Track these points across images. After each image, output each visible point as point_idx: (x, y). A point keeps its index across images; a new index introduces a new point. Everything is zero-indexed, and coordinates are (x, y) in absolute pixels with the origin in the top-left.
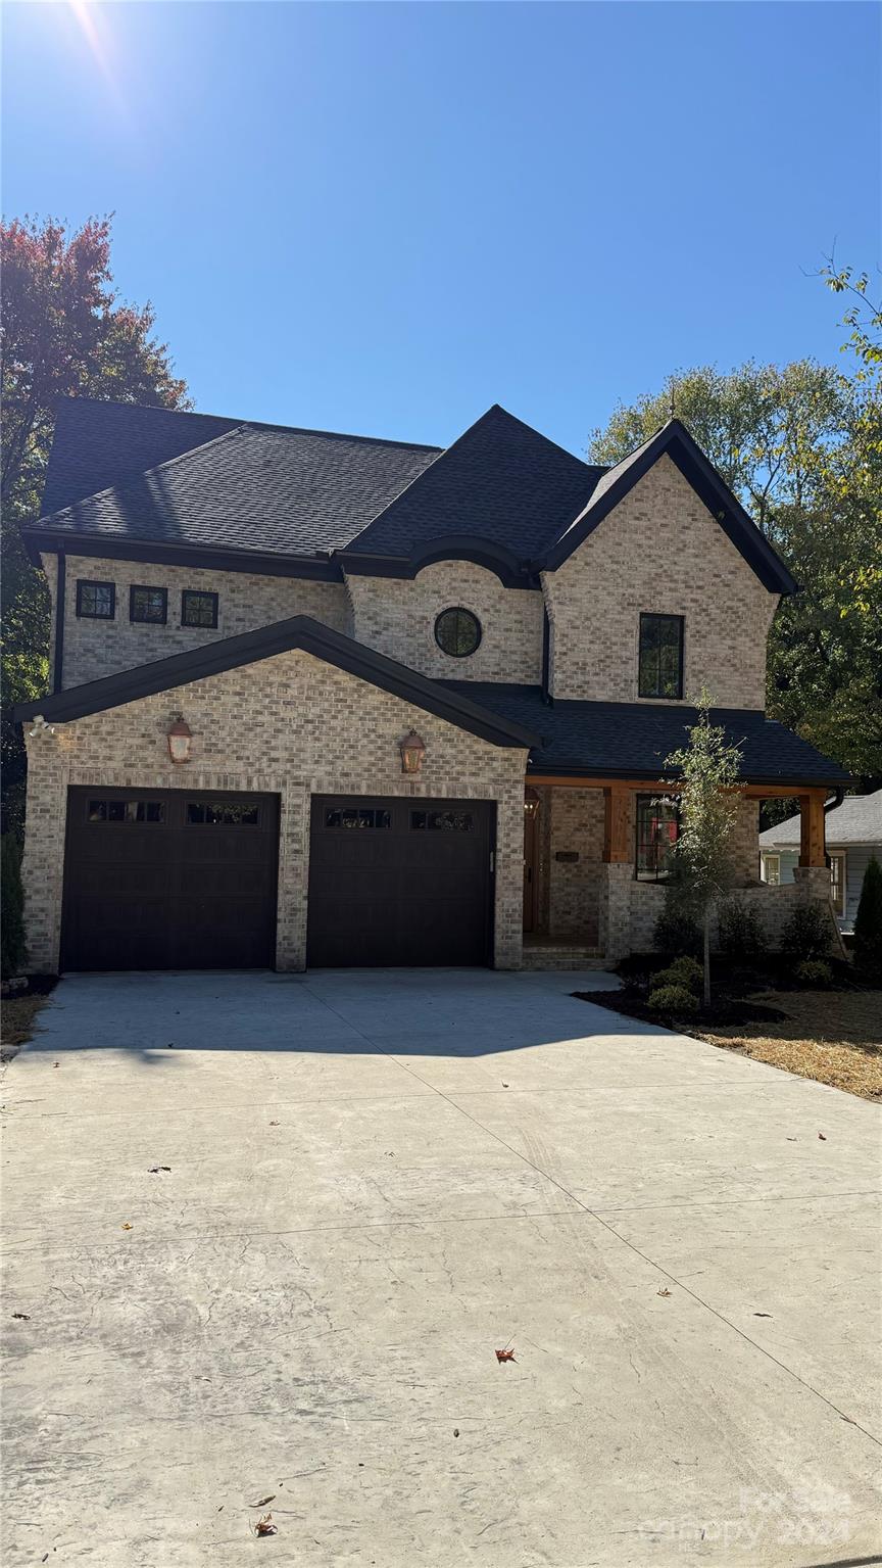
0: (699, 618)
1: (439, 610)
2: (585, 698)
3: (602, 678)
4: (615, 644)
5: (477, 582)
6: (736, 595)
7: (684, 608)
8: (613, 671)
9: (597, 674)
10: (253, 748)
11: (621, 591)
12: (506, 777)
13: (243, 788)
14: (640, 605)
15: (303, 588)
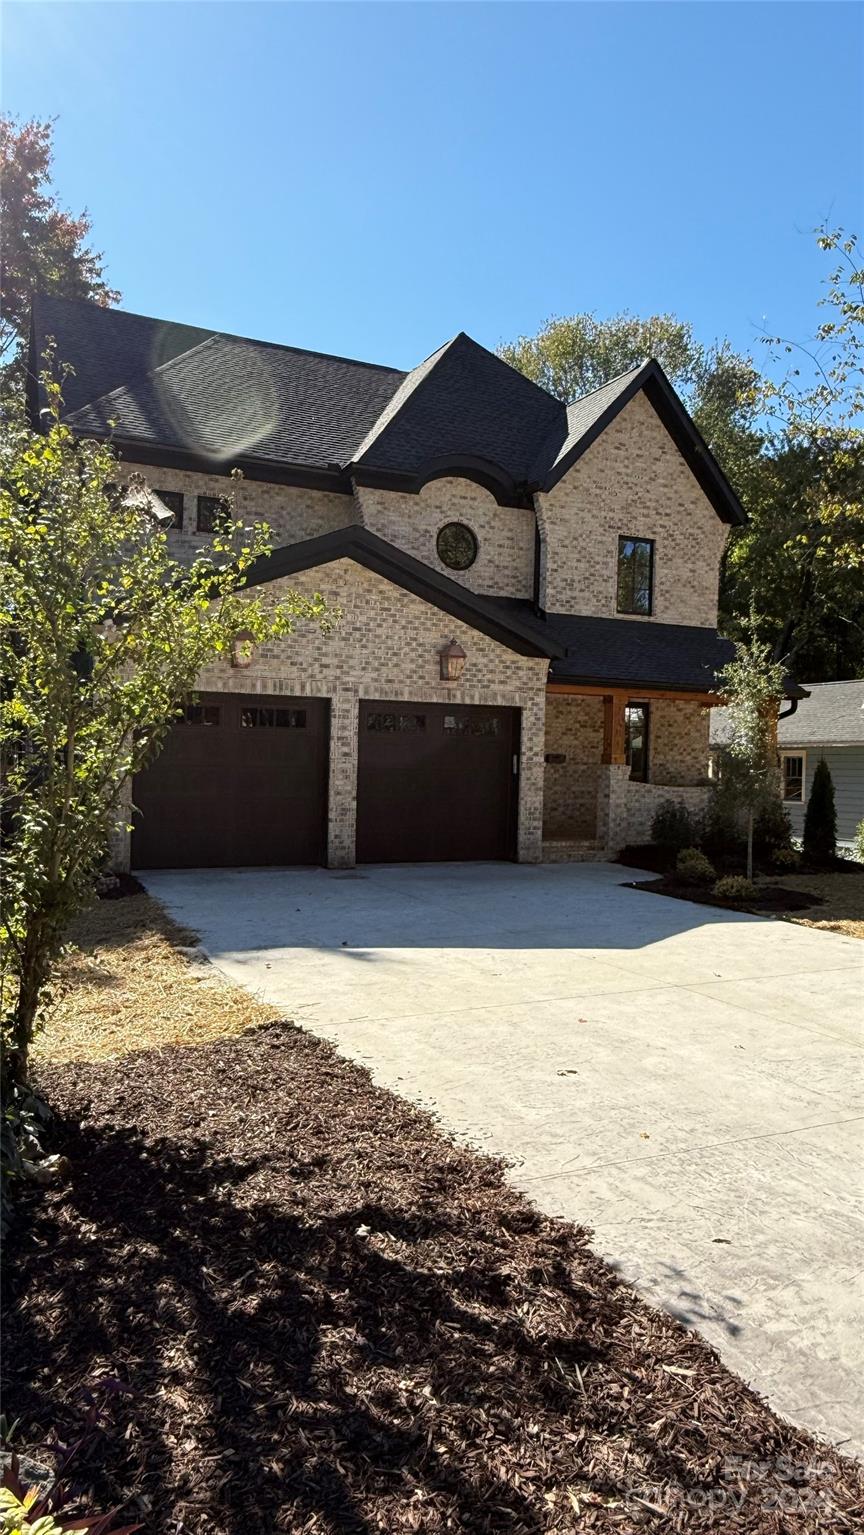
0: (666, 542)
1: (441, 525)
2: (572, 613)
3: (586, 594)
4: (598, 563)
5: (474, 499)
6: (695, 523)
7: (654, 533)
8: (596, 588)
9: (582, 591)
10: (307, 654)
11: (603, 514)
12: (530, 685)
13: (298, 693)
14: (619, 528)
15: (311, 498)
